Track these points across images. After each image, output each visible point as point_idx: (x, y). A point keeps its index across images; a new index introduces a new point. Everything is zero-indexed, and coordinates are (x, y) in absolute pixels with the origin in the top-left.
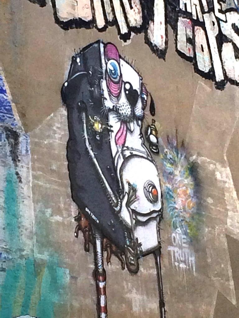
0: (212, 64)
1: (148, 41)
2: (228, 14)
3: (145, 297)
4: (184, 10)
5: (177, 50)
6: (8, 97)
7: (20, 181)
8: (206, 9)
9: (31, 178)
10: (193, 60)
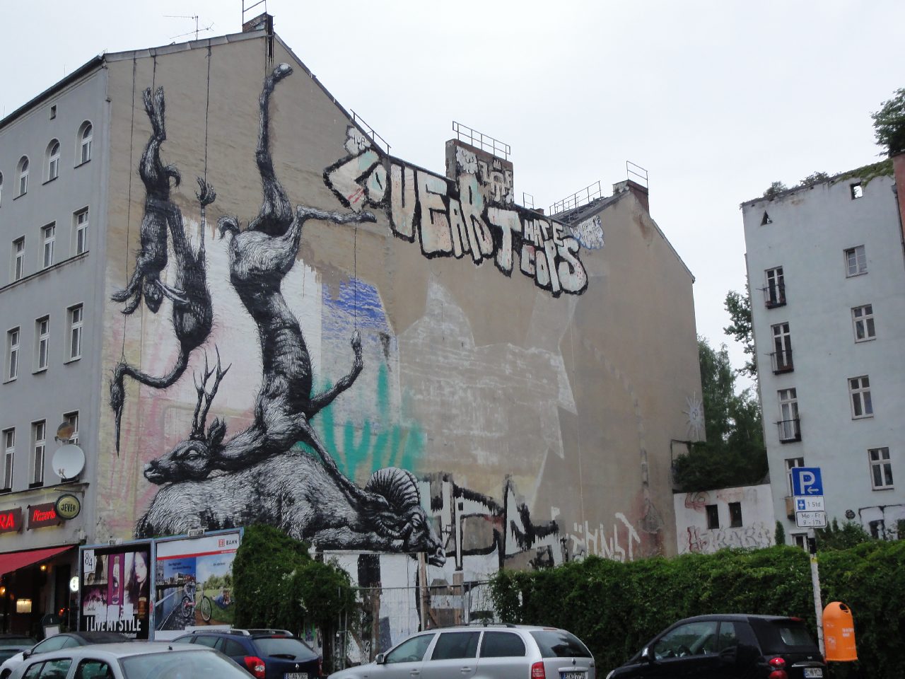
0: (550, 279)
1: (496, 264)
2: (564, 240)
3: (488, 453)
4: (528, 239)
5: (521, 270)
6: (383, 310)
7: (390, 371)
8: (546, 237)
9: (399, 369)
10: (534, 277)
